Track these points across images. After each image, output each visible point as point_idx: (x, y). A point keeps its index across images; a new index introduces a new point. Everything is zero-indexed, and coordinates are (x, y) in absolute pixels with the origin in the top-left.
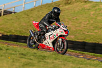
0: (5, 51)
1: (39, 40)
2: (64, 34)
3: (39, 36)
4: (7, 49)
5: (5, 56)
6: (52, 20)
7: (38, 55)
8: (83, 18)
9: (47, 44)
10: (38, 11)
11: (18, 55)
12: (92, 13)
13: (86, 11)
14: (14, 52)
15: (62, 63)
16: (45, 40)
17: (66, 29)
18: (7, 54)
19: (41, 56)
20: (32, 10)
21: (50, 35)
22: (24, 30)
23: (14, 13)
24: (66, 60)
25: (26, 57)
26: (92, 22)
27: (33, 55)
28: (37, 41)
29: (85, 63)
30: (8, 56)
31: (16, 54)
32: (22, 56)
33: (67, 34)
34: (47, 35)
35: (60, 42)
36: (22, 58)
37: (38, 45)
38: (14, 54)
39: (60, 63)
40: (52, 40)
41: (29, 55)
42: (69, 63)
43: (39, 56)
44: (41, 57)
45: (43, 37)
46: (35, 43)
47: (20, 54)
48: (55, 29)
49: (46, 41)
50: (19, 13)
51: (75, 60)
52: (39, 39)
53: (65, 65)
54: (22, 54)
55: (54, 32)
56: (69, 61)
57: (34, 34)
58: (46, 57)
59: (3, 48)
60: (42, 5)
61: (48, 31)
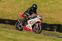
2: (40, 21)
3: (23, 22)
8: (17, 6)
9: (29, 27)
12: (23, 3)
13: (19, 1)
15: (5, 33)
16: (27, 25)
24: (7, 31)
26: (22, 8)
28: (22, 25)
29: (19, 33)
34: (29, 21)
35: (37, 26)
37: (23, 28)
39: (4, 33)
40: (32, 25)
42: (9, 33)
46: (20, 26)
48: (34, 18)
51: (13, 32)
53: (6, 34)
55: (33, 20)
56: (9, 32)
61: (29, 19)
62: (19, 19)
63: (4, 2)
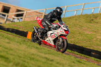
2: (65, 33)
6: (54, 19)
9: (49, 42)
10: (76, 20)
21: (51, 34)
34: (49, 33)
37: (41, 41)
40: (53, 39)
49: (47, 39)
57: (37, 30)
61: (50, 29)
63: (97, 23)
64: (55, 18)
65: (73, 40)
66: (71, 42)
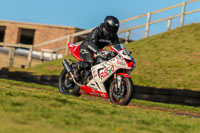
0: (109, 117)
1: (80, 79)
2: (126, 67)
3: (80, 71)
4: (113, 113)
5: (109, 125)
6: (103, 41)
7: (174, 122)
10: (176, 38)
11: (134, 123)
14: (126, 119)
16: (91, 79)
17: (129, 58)
18: (112, 123)
19: (181, 125)
20: (163, 36)
21: (99, 70)
22: (148, 75)
23: (129, 41)
25: (151, 128)
27: (165, 125)
28: (78, 82)
30: (115, 127)
31: (132, 122)
32: (143, 126)
33: (132, 66)
34: (95, 68)
36: (142, 129)
37: (79, 88)
38: (126, 122)
40: (104, 79)
41: (156, 123)
43: (176, 126)
44: (180, 128)
45: (87, 73)
46: (73, 85)
47: (138, 122)
48: (108, 58)
49: (92, 81)
50: (137, 42)
52: (80, 77)
54: (143, 122)
55: (108, 64)
57: (70, 67)
58: (189, 127)
59: (106, 111)
60: (183, 27)
61: (95, 62)
62: (68, 63)
64: (105, 38)
65: (180, 80)
66: (179, 86)
